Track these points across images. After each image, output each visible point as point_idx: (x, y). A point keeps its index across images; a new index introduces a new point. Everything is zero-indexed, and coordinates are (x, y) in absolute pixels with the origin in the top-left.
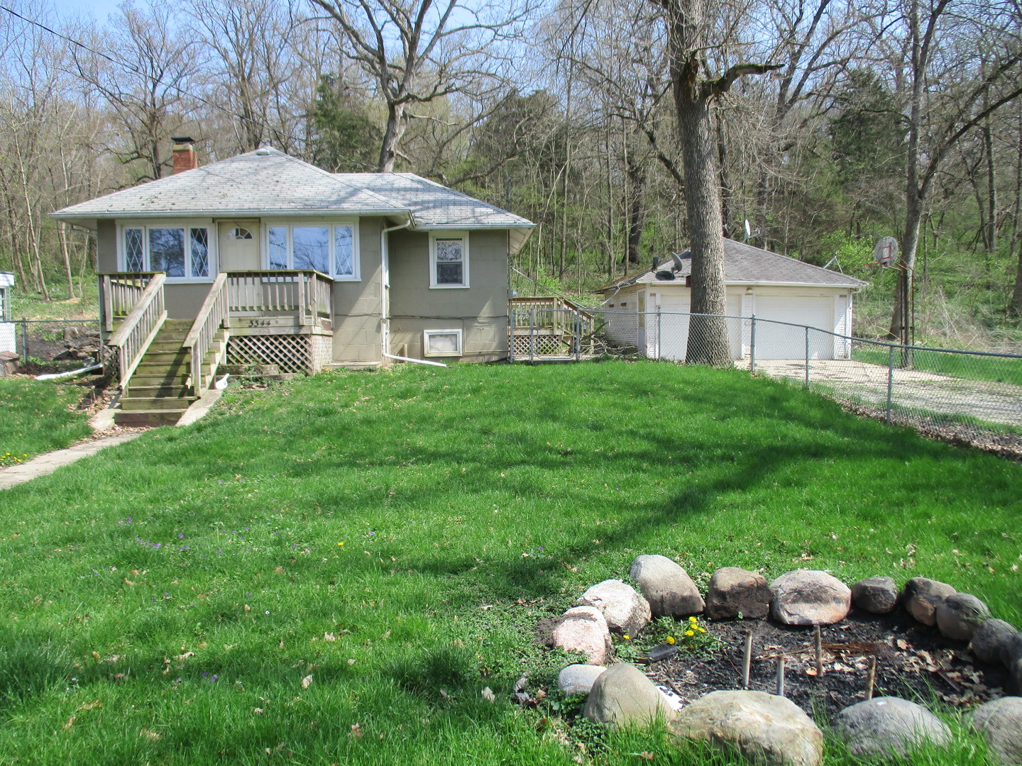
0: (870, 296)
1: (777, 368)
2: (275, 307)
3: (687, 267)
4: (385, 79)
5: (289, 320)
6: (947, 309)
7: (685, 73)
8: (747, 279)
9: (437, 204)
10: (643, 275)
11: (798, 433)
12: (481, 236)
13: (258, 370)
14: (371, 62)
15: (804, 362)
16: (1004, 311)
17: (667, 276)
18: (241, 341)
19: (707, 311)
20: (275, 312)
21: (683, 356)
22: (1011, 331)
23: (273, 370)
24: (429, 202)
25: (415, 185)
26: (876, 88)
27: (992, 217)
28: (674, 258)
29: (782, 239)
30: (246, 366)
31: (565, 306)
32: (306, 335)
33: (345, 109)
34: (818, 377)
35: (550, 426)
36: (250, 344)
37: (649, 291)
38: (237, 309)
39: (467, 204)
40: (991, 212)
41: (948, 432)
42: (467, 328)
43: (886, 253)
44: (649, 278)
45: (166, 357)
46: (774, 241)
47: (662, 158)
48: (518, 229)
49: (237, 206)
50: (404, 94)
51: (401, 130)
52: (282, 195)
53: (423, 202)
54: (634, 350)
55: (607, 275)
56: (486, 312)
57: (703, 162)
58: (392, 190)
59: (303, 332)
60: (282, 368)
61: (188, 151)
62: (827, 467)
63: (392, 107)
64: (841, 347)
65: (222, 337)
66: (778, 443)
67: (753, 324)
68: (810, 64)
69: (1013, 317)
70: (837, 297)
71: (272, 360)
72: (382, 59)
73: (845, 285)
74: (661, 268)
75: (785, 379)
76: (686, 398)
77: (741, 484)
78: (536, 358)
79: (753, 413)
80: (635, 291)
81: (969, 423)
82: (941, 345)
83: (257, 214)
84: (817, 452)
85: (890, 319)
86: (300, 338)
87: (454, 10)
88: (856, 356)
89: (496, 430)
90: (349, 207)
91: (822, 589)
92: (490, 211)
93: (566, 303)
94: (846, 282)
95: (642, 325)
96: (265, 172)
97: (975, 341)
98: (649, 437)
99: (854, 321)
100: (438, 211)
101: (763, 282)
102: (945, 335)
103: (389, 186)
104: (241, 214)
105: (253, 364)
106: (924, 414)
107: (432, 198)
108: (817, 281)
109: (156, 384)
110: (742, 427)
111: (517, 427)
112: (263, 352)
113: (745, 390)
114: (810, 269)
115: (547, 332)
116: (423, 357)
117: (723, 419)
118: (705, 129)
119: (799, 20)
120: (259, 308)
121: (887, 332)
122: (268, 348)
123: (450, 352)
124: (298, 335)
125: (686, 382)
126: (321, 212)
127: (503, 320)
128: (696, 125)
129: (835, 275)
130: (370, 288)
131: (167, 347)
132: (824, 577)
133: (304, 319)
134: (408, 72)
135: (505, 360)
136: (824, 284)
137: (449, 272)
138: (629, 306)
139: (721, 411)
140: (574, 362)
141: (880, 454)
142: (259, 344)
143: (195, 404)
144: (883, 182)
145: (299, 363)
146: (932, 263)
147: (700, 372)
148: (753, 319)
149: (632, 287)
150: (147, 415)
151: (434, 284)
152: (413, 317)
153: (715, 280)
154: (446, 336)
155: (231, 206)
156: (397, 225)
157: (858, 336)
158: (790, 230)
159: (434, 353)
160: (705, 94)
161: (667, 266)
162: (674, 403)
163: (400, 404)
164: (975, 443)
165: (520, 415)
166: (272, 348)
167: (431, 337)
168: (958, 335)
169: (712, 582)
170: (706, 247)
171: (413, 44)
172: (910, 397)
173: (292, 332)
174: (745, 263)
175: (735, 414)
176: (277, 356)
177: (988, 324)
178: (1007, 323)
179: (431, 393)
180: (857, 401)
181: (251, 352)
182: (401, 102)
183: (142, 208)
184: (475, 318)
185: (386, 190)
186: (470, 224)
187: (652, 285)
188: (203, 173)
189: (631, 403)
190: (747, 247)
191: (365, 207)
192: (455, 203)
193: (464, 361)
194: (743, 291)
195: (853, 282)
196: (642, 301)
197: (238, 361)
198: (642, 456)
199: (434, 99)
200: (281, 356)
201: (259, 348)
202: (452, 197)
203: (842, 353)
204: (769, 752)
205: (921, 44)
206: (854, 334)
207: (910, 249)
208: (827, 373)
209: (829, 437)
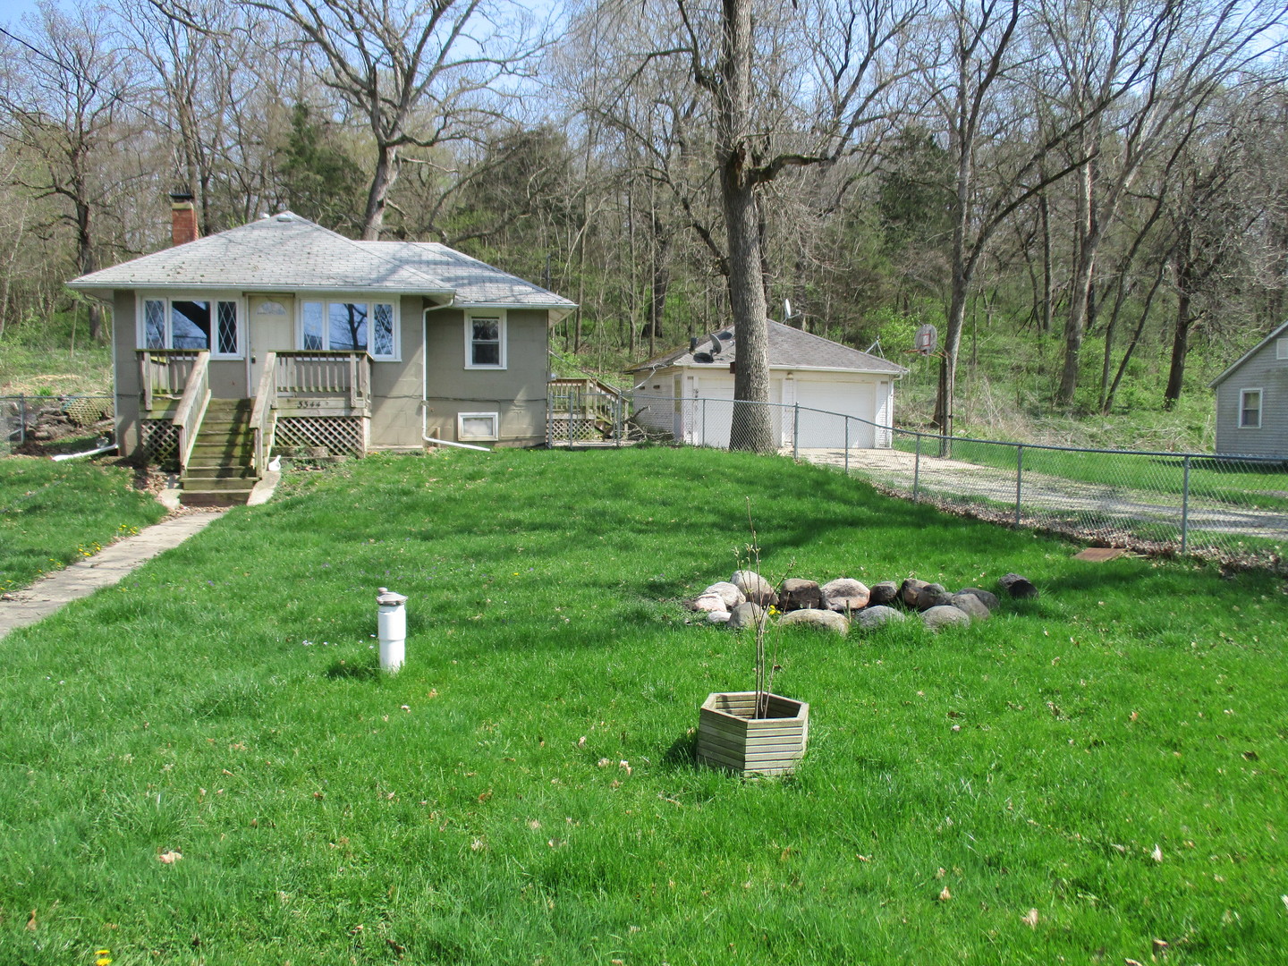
0: (915, 380)
1: (817, 457)
2: (325, 388)
3: (729, 349)
4: (375, 116)
5: (340, 402)
6: (992, 395)
7: (731, 162)
8: (788, 363)
9: (472, 281)
10: (680, 356)
11: (838, 509)
12: (520, 316)
13: (309, 452)
14: (357, 94)
15: (843, 451)
16: (1051, 399)
17: (705, 358)
18: (289, 422)
19: (751, 398)
20: (325, 394)
21: (726, 442)
22: (1056, 421)
23: (323, 452)
24: (463, 278)
25: (445, 258)
26: (930, 145)
27: (1047, 294)
28: (712, 338)
29: (823, 316)
30: (296, 448)
31: (598, 389)
32: (358, 418)
33: (321, 146)
34: (858, 465)
35: (625, 503)
36: (299, 426)
37: (686, 374)
38: (285, 389)
39: (503, 281)
40: (1047, 288)
41: (960, 510)
42: (502, 412)
43: (926, 340)
44: (686, 360)
45: (217, 438)
46: (816, 319)
47: (696, 226)
48: (557, 309)
49: (273, 281)
50: (397, 136)
51: (392, 176)
52: (318, 270)
53: (457, 278)
54: (670, 437)
55: (626, 351)
56: (521, 396)
57: (749, 248)
58: (421, 262)
59: (354, 414)
60: (331, 450)
61: (189, 210)
62: (860, 534)
63: (383, 149)
64: (880, 437)
65: (273, 418)
66: (821, 516)
67: (797, 412)
68: (856, 116)
69: (1059, 405)
70: (879, 383)
71: (322, 442)
72: (373, 94)
73: (886, 371)
74: (699, 350)
75: (827, 467)
76: (739, 481)
77: (796, 543)
78: (575, 444)
79: (800, 495)
80: (670, 373)
81: (982, 501)
82: (985, 435)
83: (294, 289)
84: (854, 523)
85: (934, 406)
86: (352, 420)
87: (458, 39)
88: (898, 445)
89: (577, 507)
90: (391, 285)
91: (852, 588)
92: (529, 289)
93: (599, 385)
94: (886, 368)
95: (678, 409)
96: (293, 242)
97: (1019, 430)
98: (714, 511)
99: (896, 407)
100: (474, 288)
101: (804, 367)
102: (989, 423)
103: (416, 259)
104: (278, 288)
105: (302, 446)
106: (945, 496)
107: (465, 274)
108: (859, 367)
109: (214, 465)
110: (791, 505)
111: (597, 504)
112: (313, 434)
113: (791, 476)
114: (850, 352)
115: (580, 417)
116: (456, 440)
117: (774, 497)
118: (750, 216)
119: (845, 67)
120: (293, 389)
121: (930, 419)
122: (317, 430)
123: (488, 438)
124: (349, 417)
125: (736, 467)
126: (363, 290)
127: (539, 403)
128: (742, 211)
129: (875, 360)
130: (411, 369)
131: (216, 427)
132: (853, 582)
133: (355, 401)
134: (402, 107)
135: (542, 446)
136: (865, 370)
137: (485, 354)
138: (663, 389)
139: (772, 492)
140: (613, 448)
141: (904, 524)
142: (308, 425)
143: (258, 484)
144: (931, 254)
145: (349, 445)
146: (981, 344)
147: (744, 458)
148: (797, 407)
149: (669, 369)
150: (213, 495)
151: (469, 363)
152: (447, 399)
153: (759, 366)
154: (481, 419)
155: (265, 280)
156: (436, 304)
157: (900, 423)
158: (831, 305)
159: (469, 437)
160: (751, 181)
161: (705, 348)
162: (729, 485)
163: (470, 486)
164: (981, 516)
165: (595, 495)
166: (322, 429)
167: (466, 420)
168: (1002, 425)
169: (783, 587)
170: (751, 334)
171: (409, 77)
172: (939, 483)
173: (343, 414)
174: (786, 346)
175: (784, 493)
176: (326, 438)
177: (1034, 413)
178: (1052, 412)
179: (498, 475)
180: (891, 485)
181: (299, 434)
182: (394, 144)
183: (169, 279)
184: (511, 401)
185: (414, 262)
186: (509, 303)
187: (689, 368)
188: (223, 240)
189: (689, 484)
190: (787, 329)
191: (409, 287)
192: (491, 280)
193: (500, 446)
194: (784, 375)
195: (894, 368)
196: (678, 383)
197: (286, 443)
198: (714, 525)
199: (436, 145)
200: (331, 438)
201: (307, 430)
202: (487, 273)
203: (882, 442)
204: (824, 625)
205: (969, 116)
206: (896, 422)
207: (955, 332)
208: (866, 461)
209: (864, 512)
